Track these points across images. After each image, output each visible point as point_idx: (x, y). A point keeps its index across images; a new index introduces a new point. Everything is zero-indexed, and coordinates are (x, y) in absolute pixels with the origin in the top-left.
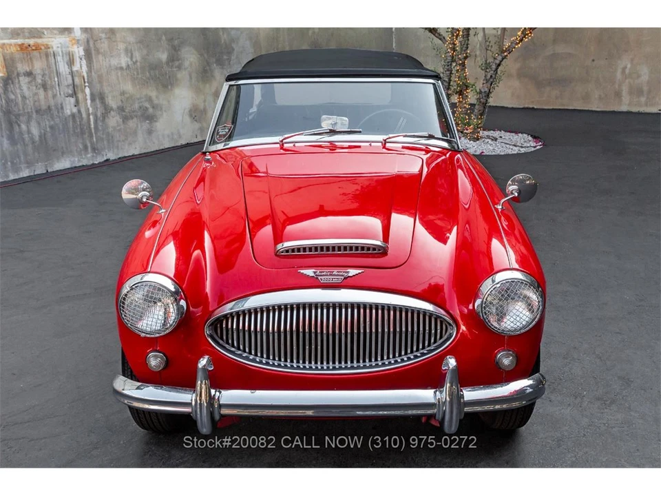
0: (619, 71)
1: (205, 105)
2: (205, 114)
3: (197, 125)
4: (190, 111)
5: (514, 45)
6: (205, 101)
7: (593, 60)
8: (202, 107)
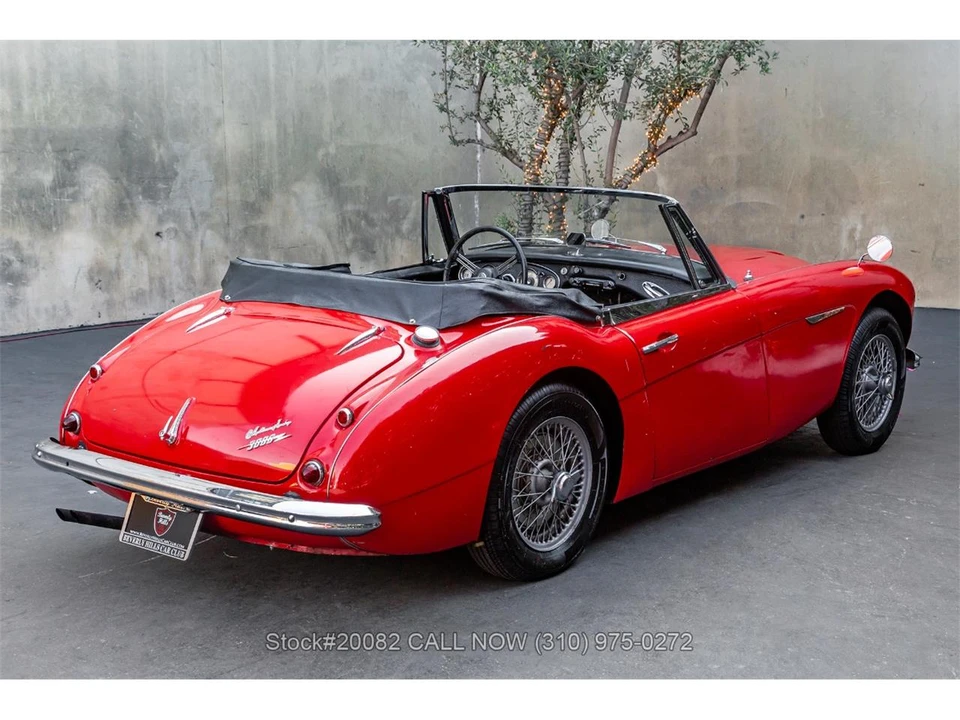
0: (845, 235)
1: (118, 264)
2: (119, 279)
3: (101, 297)
4: (91, 271)
6: (118, 257)
7: (803, 217)
8: (112, 265)
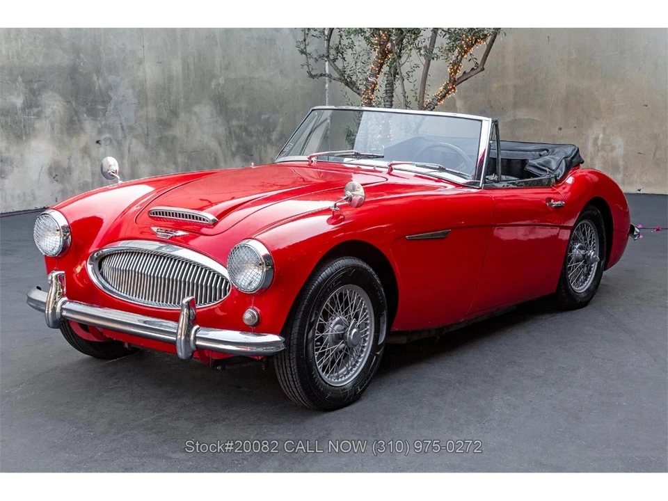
0: (591, 141)
1: (69, 162)
2: (70, 174)
3: (57, 187)
4: (50, 168)
5: (435, 101)
6: (70, 158)
7: (560, 129)
8: (65, 164)
